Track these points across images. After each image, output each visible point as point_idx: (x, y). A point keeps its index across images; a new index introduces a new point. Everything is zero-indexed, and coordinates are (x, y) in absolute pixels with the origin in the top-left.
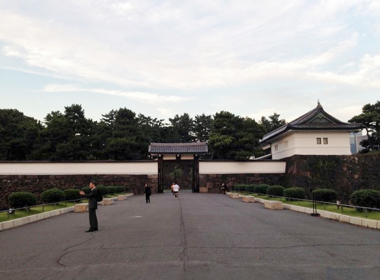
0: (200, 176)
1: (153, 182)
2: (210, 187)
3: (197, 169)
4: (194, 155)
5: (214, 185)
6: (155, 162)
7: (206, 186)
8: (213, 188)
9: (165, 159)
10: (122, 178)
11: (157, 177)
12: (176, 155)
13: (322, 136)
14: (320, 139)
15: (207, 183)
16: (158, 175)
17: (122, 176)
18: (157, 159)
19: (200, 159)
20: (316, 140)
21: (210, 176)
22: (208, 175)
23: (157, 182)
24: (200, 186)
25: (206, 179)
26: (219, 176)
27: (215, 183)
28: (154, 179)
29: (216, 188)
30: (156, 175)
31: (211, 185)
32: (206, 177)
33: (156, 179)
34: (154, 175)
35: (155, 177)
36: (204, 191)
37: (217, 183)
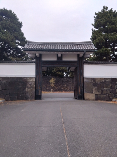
0: (85, 80)
1: (29, 86)
2: (97, 93)
4: (78, 55)
5: (102, 91)
6: (32, 63)
7: (92, 93)
8: (101, 94)
11: (34, 81)
15: (94, 89)
16: (36, 78)
18: (34, 60)
19: (84, 61)
22: (94, 79)
23: (34, 86)
24: (85, 92)
25: (92, 84)
26: (107, 81)
27: (103, 89)
28: (30, 83)
29: (104, 94)
30: (33, 78)
31: (98, 91)
32: (92, 81)
33: (33, 83)
34: (31, 78)
35: (31, 81)
36: (90, 98)
37: (105, 89)
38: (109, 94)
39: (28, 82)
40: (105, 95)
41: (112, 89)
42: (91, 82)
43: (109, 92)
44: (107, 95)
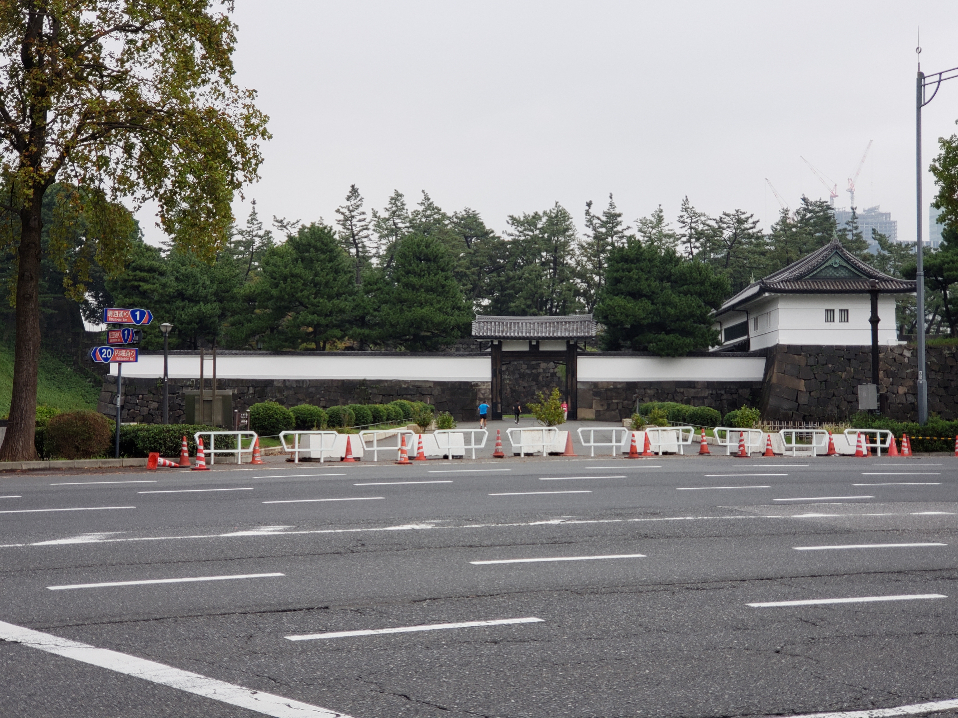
0: (579, 386)
1: (482, 396)
2: (600, 408)
3: (572, 371)
4: (568, 342)
5: (609, 405)
6: (485, 355)
7: (591, 407)
8: (607, 410)
9: (505, 349)
10: (418, 387)
11: (490, 387)
12: (530, 342)
13: (837, 306)
14: (833, 311)
15: (594, 401)
16: (492, 382)
17: (419, 384)
18: (489, 350)
19: (579, 350)
20: (823, 314)
21: (600, 386)
22: (595, 384)
23: (490, 396)
24: (578, 406)
25: (591, 392)
26: (619, 386)
27: (610, 402)
28: (483, 392)
29: (613, 410)
30: (487, 382)
31: (602, 405)
32: (592, 387)
33: (488, 391)
34: (484, 382)
35: (485, 387)
36: (587, 417)
37: (614, 401)
38: (620, 410)
39: (479, 390)
40: (613, 412)
41: (626, 402)
42: (589, 390)
43: (620, 407)
44: (617, 411)
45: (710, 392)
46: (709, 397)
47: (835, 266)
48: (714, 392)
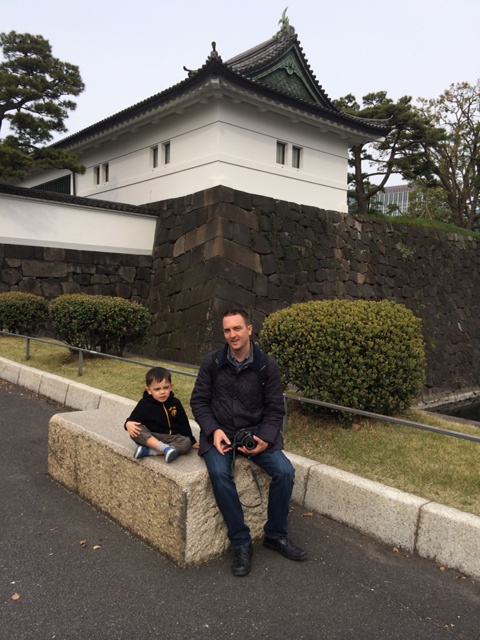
13: (292, 139)
14: (286, 145)
20: (274, 148)
45: (72, 269)
46: (71, 280)
47: (288, 71)
48: (79, 271)
